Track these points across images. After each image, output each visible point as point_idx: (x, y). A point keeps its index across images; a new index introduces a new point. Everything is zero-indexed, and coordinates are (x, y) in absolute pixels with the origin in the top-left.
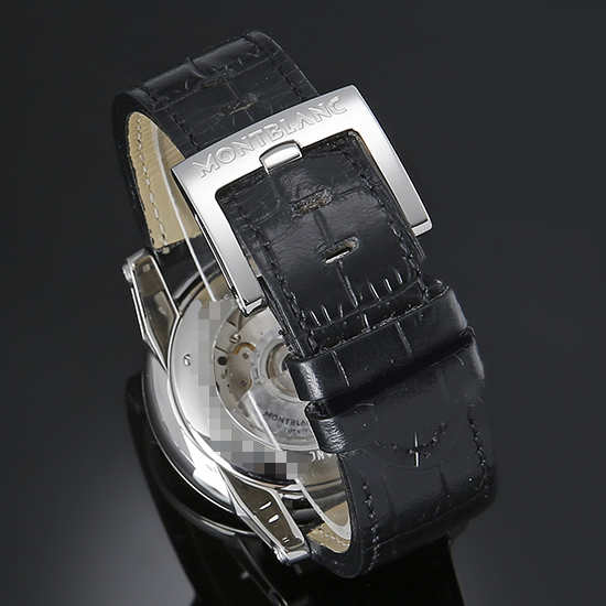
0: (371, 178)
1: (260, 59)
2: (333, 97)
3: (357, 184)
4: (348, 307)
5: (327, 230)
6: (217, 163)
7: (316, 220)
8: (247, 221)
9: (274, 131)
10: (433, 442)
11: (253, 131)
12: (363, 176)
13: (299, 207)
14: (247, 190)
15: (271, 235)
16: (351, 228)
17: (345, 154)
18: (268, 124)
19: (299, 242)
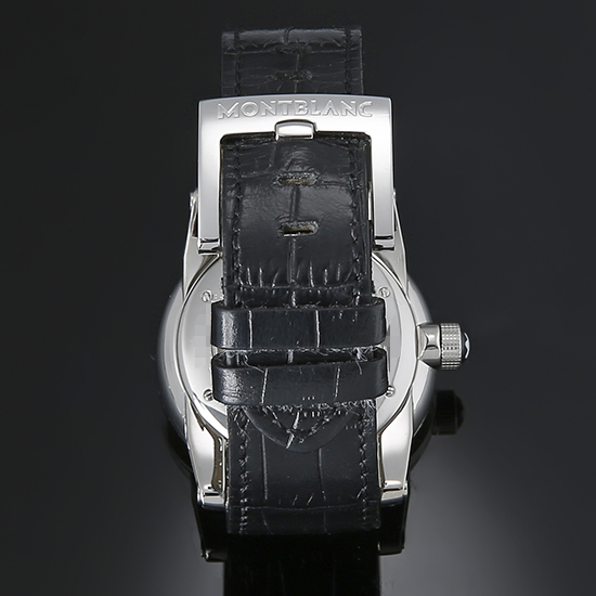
0: (358, 180)
1: (339, 48)
2: (368, 101)
3: (343, 180)
4: (283, 280)
5: (297, 206)
6: (240, 113)
7: (292, 195)
8: (236, 171)
9: (301, 107)
10: (310, 431)
11: (284, 100)
12: (352, 176)
13: (285, 178)
14: (252, 146)
15: (248, 190)
16: (317, 214)
17: (351, 152)
18: (300, 99)
19: (268, 206)
